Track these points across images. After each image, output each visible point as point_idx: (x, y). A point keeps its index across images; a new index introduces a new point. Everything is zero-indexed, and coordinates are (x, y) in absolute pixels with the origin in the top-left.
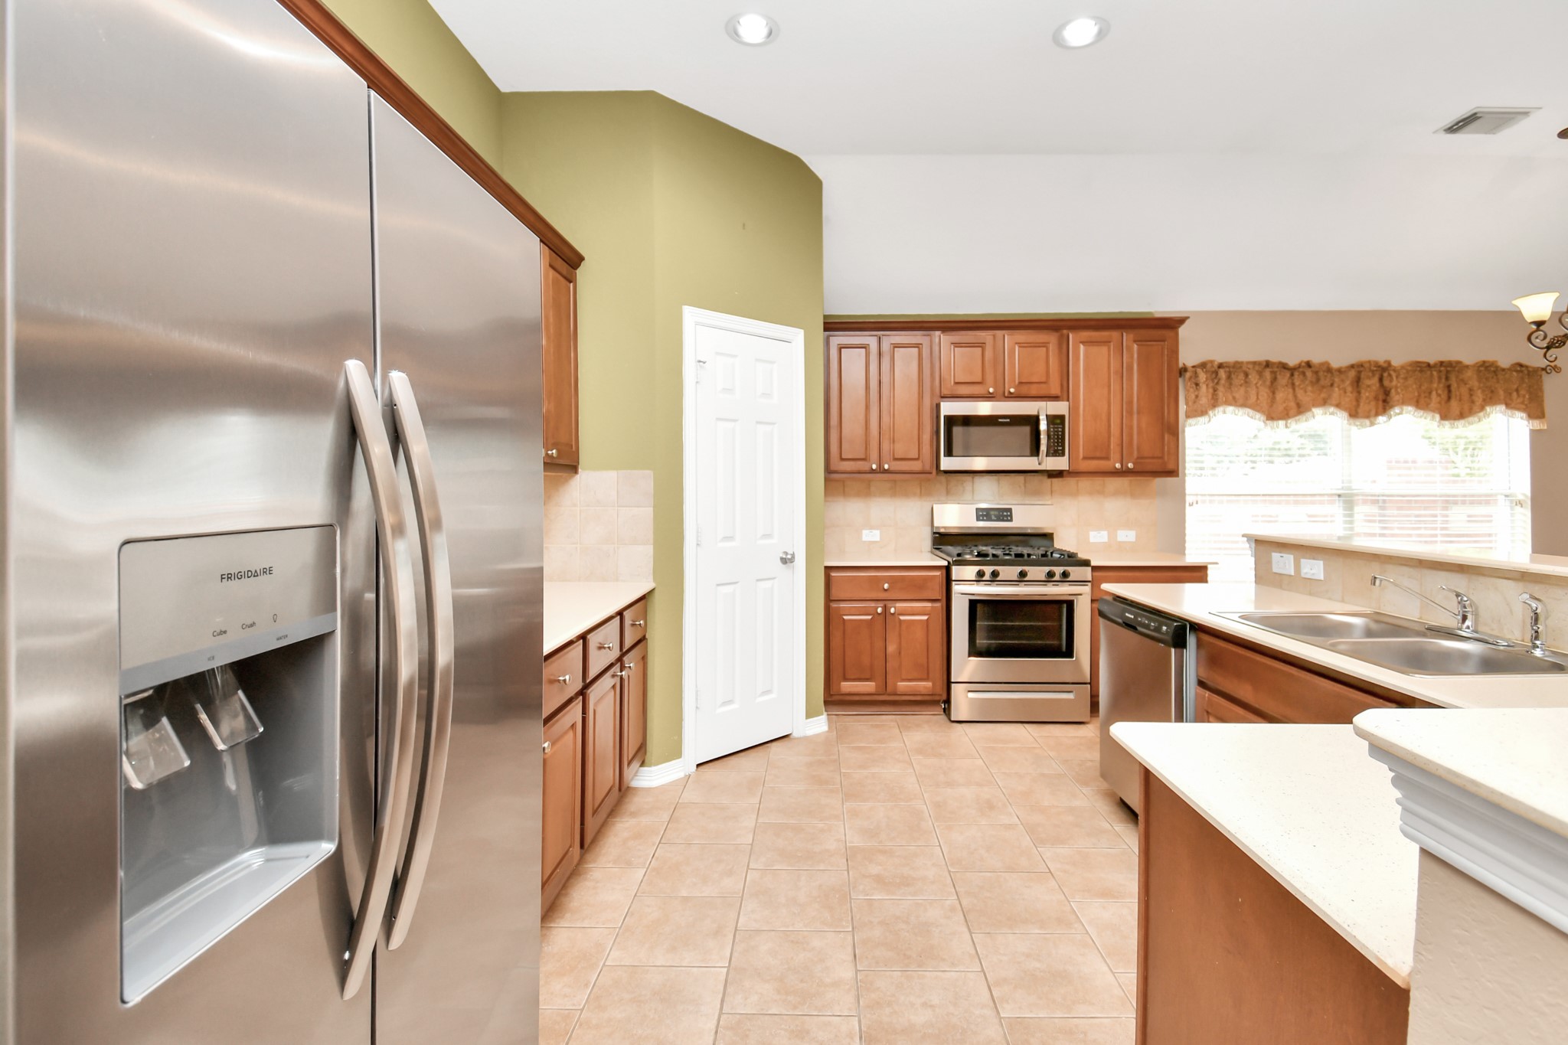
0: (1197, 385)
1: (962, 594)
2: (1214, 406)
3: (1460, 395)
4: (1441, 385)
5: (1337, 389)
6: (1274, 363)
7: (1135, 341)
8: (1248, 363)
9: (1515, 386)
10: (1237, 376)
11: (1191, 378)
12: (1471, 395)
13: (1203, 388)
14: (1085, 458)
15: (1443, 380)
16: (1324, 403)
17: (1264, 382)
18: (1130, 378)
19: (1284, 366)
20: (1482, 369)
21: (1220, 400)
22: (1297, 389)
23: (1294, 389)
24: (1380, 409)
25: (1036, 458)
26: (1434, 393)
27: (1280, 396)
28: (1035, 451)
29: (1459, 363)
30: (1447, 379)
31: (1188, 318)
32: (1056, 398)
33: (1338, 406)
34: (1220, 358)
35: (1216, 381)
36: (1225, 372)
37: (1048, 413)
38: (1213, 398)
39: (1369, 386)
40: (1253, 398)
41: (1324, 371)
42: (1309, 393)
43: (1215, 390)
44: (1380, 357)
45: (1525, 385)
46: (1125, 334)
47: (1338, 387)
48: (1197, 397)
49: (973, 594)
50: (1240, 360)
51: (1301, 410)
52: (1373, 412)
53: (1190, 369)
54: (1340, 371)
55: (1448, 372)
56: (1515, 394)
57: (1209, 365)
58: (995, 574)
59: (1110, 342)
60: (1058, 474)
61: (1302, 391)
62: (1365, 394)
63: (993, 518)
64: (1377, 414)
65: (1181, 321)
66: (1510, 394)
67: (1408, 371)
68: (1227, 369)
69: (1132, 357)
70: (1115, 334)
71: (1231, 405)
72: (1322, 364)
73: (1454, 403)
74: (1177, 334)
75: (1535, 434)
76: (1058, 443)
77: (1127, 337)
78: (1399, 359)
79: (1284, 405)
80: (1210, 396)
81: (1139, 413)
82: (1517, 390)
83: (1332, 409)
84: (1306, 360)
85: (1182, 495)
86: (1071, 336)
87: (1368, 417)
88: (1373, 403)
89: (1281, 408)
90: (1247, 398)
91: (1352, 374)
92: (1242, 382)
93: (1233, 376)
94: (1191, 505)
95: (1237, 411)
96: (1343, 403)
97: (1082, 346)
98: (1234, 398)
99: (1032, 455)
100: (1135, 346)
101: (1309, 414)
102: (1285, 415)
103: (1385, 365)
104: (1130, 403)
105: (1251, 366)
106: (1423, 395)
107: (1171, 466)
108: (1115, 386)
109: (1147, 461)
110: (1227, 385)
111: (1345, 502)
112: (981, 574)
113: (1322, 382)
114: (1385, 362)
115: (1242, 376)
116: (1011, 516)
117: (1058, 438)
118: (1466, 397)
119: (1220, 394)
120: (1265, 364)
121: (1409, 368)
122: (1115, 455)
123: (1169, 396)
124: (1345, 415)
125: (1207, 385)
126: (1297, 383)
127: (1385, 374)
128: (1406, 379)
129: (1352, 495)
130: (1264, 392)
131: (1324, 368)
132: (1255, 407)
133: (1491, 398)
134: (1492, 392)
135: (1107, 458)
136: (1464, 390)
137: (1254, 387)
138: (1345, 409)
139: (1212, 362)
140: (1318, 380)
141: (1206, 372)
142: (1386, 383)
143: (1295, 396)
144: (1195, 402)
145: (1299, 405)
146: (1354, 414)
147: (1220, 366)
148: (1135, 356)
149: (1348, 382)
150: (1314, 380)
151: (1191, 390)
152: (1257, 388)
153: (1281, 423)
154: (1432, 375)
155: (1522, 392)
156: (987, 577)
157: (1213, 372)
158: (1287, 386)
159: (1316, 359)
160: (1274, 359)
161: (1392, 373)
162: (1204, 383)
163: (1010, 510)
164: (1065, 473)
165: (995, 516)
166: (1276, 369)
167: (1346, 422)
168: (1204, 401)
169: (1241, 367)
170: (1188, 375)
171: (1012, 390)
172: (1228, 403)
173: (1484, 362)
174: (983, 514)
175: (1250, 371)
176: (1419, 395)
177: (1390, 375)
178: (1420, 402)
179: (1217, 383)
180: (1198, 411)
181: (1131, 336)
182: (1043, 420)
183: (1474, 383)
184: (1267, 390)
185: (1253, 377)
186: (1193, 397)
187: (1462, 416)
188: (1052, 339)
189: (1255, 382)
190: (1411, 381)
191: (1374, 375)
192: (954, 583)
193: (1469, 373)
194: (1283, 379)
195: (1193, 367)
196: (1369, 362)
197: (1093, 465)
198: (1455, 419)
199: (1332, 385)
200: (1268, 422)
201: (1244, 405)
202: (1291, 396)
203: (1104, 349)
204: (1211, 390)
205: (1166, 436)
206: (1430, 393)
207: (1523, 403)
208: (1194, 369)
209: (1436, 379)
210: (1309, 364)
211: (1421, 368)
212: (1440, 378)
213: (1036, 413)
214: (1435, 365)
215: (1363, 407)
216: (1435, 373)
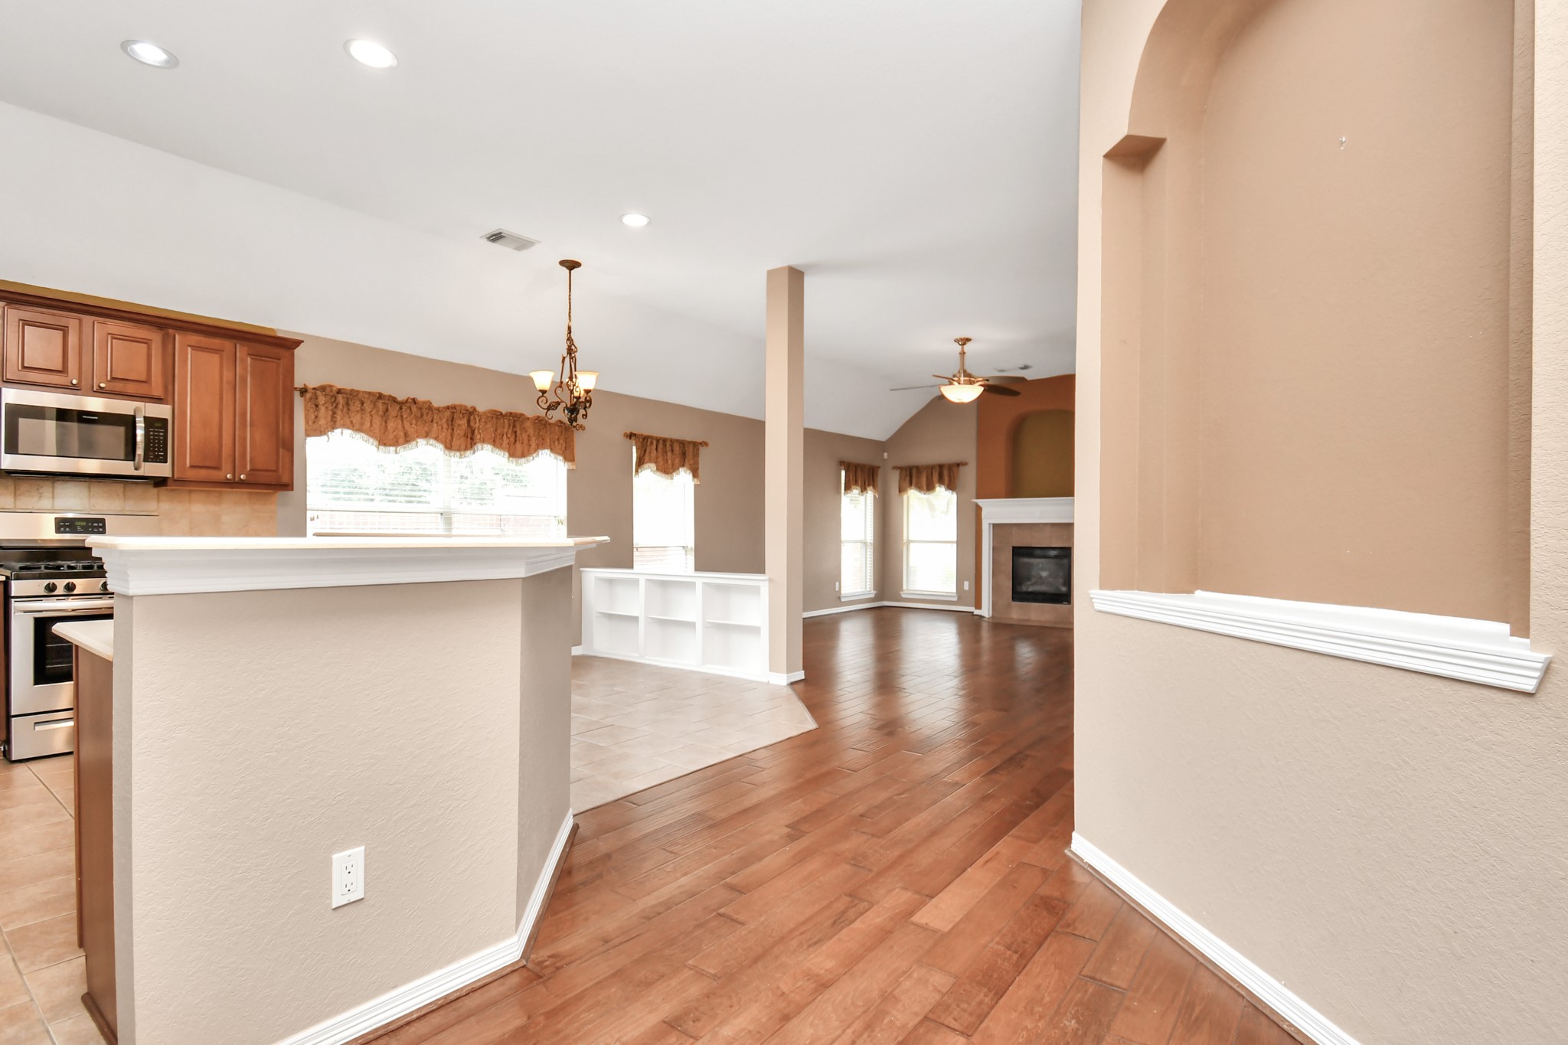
0: (317, 406)
1: (25, 612)
2: (333, 428)
3: (523, 439)
4: (510, 431)
5: (435, 425)
6: (385, 396)
7: (249, 354)
8: (364, 392)
9: (557, 437)
10: (354, 403)
11: (311, 398)
12: (529, 440)
13: (322, 409)
14: (192, 466)
15: (511, 427)
16: (427, 435)
17: (378, 411)
18: (244, 390)
19: (394, 400)
20: (537, 421)
21: (338, 423)
22: (404, 421)
23: (402, 421)
24: (469, 446)
25: (132, 462)
26: (505, 436)
27: (391, 425)
28: (130, 454)
29: (522, 415)
30: (514, 426)
31: (303, 341)
32: (158, 400)
33: (436, 439)
34: (339, 384)
35: (335, 405)
36: (343, 397)
37: (147, 415)
38: (332, 420)
39: (459, 425)
40: (367, 424)
41: (426, 409)
42: (414, 426)
43: (334, 413)
44: (469, 403)
45: (563, 437)
46: (238, 346)
47: (437, 423)
48: (316, 417)
49: (41, 611)
50: (356, 388)
51: (408, 439)
52: (463, 447)
53: (310, 391)
54: (438, 409)
55: (515, 421)
56: (557, 442)
57: (328, 389)
58: (70, 588)
59: (222, 351)
60: (160, 482)
61: (408, 424)
62: (457, 432)
63: (79, 529)
64: (466, 449)
65: (298, 343)
66: (554, 442)
67: (488, 417)
68: (345, 396)
69: (246, 370)
70: (227, 344)
71: (348, 428)
72: (425, 402)
73: (518, 445)
74: (293, 354)
75: (569, 471)
76: (159, 447)
77: (241, 350)
78: (482, 408)
79: (395, 434)
80: (329, 418)
81: (252, 425)
82: (558, 440)
83: (432, 441)
84: (412, 397)
85: (304, 509)
86: (177, 337)
87: (459, 450)
88: (463, 439)
89: (391, 436)
90: (362, 424)
91: (448, 414)
92: (359, 408)
93: (350, 402)
94: (312, 519)
95: (354, 435)
96: (440, 437)
97: (189, 349)
98: (352, 422)
99: (126, 459)
100: (249, 359)
101: (414, 443)
102: (395, 443)
103: (471, 410)
104: (244, 414)
105: (366, 396)
106: (498, 437)
107: (285, 480)
108: (227, 398)
109: (261, 473)
110: (345, 409)
111: (446, 519)
112: (51, 588)
113: (425, 417)
114: (472, 407)
115: (358, 403)
116: (104, 527)
117: (159, 443)
118: (526, 442)
119: (338, 417)
120: (378, 395)
121: (489, 415)
122: (226, 465)
123: (284, 413)
124: (441, 446)
125: (327, 408)
126: (404, 416)
127: (472, 417)
128: (486, 423)
129: (451, 513)
130: (377, 421)
131: (426, 406)
132: (370, 432)
133: (542, 444)
134: (543, 439)
135: (218, 468)
136: (525, 436)
137: (368, 415)
138: (442, 442)
139: (330, 386)
140: (422, 415)
141: (325, 395)
142: (472, 424)
143: (403, 427)
144: (314, 422)
145: (406, 435)
146: (449, 447)
147: (339, 391)
148: (249, 369)
149: (444, 420)
150: (419, 415)
151: (311, 410)
152: (371, 416)
153: (392, 449)
154: (504, 423)
155: (561, 441)
156: (60, 590)
157: (332, 397)
158: (396, 417)
159: (422, 397)
160: (386, 392)
161: (476, 416)
162: (324, 404)
163: (103, 521)
164: (169, 482)
165: (82, 527)
166: (387, 402)
167: (442, 452)
168: (322, 422)
169: (357, 395)
170: (308, 395)
171: (102, 385)
172: (344, 426)
173: (538, 417)
174: (63, 525)
175: (365, 400)
176: (496, 436)
177: (475, 418)
178: (496, 443)
179: (336, 407)
180: (316, 429)
181: (245, 349)
182: (140, 422)
183: (531, 431)
184: (380, 419)
185: (368, 406)
186: (313, 417)
187: (523, 456)
188: (155, 337)
189: (369, 410)
190: (489, 425)
191: (464, 417)
192: (13, 600)
193: (528, 424)
194: (394, 411)
195: (314, 389)
196: (461, 406)
197: (202, 474)
198: (519, 457)
199: (432, 421)
200: (381, 447)
201: (359, 430)
202: (400, 426)
203: (216, 358)
204: (330, 413)
205: (281, 450)
206: (503, 436)
207: (561, 449)
208: (314, 391)
209: (507, 426)
210: (414, 401)
211: (497, 415)
212: (509, 426)
213: (132, 414)
214: (506, 415)
215: (456, 442)
216: (506, 421)
